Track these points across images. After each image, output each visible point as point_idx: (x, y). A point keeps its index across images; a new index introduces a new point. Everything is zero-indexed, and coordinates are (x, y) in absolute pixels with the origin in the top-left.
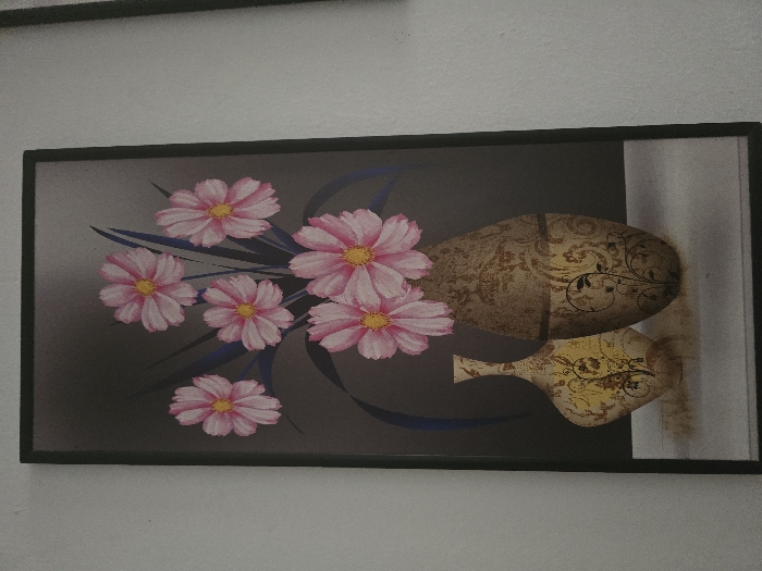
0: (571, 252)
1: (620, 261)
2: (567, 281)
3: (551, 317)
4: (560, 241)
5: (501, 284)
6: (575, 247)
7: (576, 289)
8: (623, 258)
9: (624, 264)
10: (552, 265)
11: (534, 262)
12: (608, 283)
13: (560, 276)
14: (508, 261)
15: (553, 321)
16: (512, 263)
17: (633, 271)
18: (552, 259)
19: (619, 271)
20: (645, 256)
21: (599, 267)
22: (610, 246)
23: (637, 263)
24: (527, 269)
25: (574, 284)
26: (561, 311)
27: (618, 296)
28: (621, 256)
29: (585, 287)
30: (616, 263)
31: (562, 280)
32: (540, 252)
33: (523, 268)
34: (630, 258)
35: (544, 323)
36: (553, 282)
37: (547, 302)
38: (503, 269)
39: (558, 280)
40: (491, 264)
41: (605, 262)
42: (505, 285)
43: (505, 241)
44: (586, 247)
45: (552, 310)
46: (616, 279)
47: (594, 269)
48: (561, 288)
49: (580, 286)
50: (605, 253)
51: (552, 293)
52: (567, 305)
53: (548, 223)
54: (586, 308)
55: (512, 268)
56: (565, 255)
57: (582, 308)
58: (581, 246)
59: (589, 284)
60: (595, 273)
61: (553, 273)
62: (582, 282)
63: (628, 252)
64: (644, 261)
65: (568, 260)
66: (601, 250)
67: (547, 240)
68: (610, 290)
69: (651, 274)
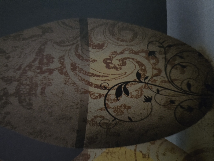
0: (110, 59)
1: (160, 71)
2: (105, 88)
3: (88, 126)
4: (100, 47)
5: (40, 88)
6: (115, 53)
7: (114, 97)
8: (163, 68)
9: (163, 74)
10: (91, 71)
11: (74, 67)
12: (147, 93)
13: (99, 83)
14: (47, 64)
15: (90, 130)
16: (52, 66)
17: (171, 82)
18: (92, 65)
19: (158, 80)
20: (183, 67)
21: (138, 75)
22: (151, 54)
23: (176, 74)
24: (66, 74)
25: (113, 92)
26: (98, 120)
27: (156, 107)
28: (161, 65)
29: (124, 96)
30: (155, 72)
31: (101, 87)
32: (79, 57)
33: (61, 73)
34: (169, 68)
35: (81, 131)
36: (92, 89)
37: (84, 109)
38: (42, 72)
39: (97, 86)
40: (30, 66)
41: (145, 71)
42: (43, 89)
43: (45, 43)
44: (127, 54)
45: (89, 118)
46: (155, 89)
47: (133, 77)
48: (100, 96)
49: (118, 94)
50: (145, 62)
51: (90, 100)
52: (104, 113)
53: (90, 27)
54: (124, 117)
55: (51, 71)
56: (105, 61)
57: (120, 117)
58: (122, 53)
59: (127, 93)
60: (135, 81)
61: (92, 79)
62: (121, 90)
63: (167, 61)
64: (183, 72)
65: (108, 67)
66: (141, 58)
67: (88, 45)
68: (148, 100)
69: (189, 86)
